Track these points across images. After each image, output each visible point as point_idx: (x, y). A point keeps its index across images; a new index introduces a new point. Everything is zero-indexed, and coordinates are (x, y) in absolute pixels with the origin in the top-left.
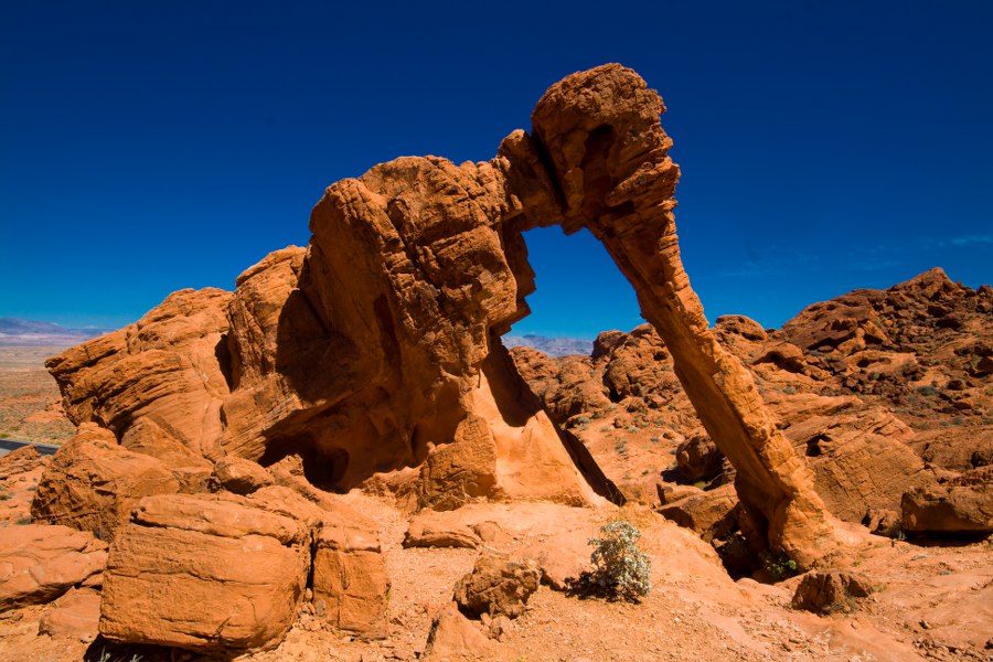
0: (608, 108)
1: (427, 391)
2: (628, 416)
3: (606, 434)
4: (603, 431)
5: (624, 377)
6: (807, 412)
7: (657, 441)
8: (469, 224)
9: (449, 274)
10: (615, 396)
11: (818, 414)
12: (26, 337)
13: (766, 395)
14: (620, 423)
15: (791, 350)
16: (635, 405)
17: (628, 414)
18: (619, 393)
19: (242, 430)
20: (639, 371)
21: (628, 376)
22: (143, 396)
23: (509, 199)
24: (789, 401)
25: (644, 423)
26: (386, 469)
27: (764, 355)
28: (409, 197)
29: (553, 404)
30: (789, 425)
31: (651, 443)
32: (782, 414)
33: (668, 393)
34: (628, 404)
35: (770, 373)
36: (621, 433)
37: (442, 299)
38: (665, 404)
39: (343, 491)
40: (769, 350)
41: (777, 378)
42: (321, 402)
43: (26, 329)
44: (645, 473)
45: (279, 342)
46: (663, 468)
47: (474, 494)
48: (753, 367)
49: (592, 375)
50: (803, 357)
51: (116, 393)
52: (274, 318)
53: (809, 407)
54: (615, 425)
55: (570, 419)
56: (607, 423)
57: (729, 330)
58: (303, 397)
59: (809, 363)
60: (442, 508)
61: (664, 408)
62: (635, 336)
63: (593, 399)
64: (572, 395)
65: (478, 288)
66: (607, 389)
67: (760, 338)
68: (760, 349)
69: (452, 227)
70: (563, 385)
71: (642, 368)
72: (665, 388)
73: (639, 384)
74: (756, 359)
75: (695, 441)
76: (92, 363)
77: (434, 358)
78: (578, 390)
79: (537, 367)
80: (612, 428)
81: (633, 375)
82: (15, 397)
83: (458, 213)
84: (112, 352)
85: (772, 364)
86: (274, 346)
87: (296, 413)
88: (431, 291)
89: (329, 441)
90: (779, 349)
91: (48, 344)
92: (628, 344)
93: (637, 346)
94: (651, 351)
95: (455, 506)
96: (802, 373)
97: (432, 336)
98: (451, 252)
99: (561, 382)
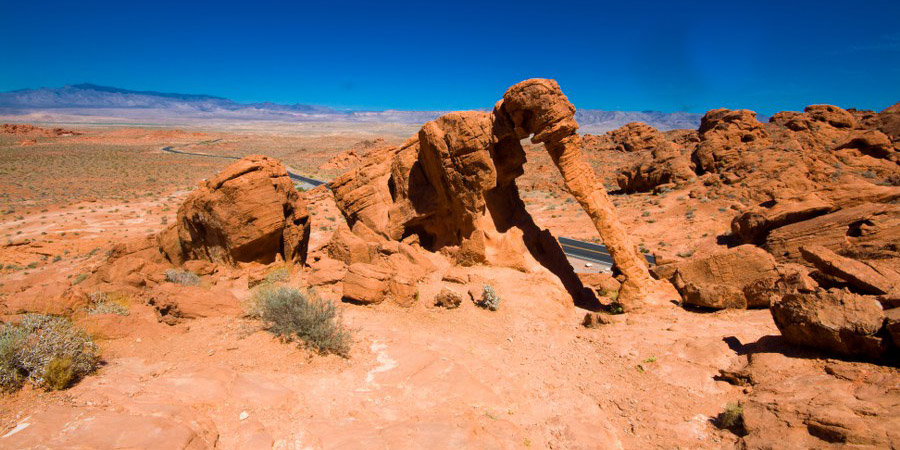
0: (529, 103)
1: (462, 217)
2: (703, 189)
3: (681, 202)
4: (679, 199)
5: (710, 155)
6: (860, 199)
7: (724, 210)
8: (474, 150)
9: (466, 170)
10: (700, 171)
11: (871, 201)
12: (317, 116)
13: (841, 177)
14: (695, 194)
15: (877, 137)
16: (711, 180)
17: (704, 188)
18: (704, 168)
19: (396, 222)
20: (725, 151)
21: (713, 154)
22: (361, 207)
23: (493, 137)
24: (843, 189)
25: (716, 196)
26: (449, 245)
27: (847, 142)
28: (452, 134)
29: (646, 175)
30: (840, 209)
31: (718, 212)
32: (835, 200)
33: (742, 173)
34: (705, 179)
35: (852, 159)
36: (694, 203)
37: (464, 180)
38: (738, 181)
39: (434, 251)
40: (855, 137)
41: (859, 163)
42: (423, 215)
43: (317, 111)
44: (705, 235)
45: (409, 185)
46: (721, 233)
47: (477, 261)
48: (835, 152)
49: (682, 153)
50: (890, 144)
51: (352, 204)
52: (407, 175)
53: (863, 195)
54: (691, 196)
55: (657, 187)
56: (684, 194)
57: (815, 119)
58: (418, 211)
59: (896, 150)
60: (465, 265)
61: (736, 185)
62: (725, 121)
63: (681, 172)
64: (663, 168)
65: (477, 177)
66: (694, 165)
67: (848, 126)
68: (845, 136)
69: (467, 150)
70: (656, 160)
71: (727, 149)
72: (741, 168)
73: (723, 162)
74: (838, 145)
75: (747, 216)
76: (344, 185)
77: (463, 204)
78: (669, 165)
79: (647, 140)
80: (688, 197)
81: (718, 154)
82: (314, 153)
83: (469, 145)
84: (350, 180)
85: (856, 151)
86: (407, 187)
87: (415, 218)
88: (460, 176)
89: (429, 229)
90: (865, 137)
91: (328, 120)
92: (718, 128)
93: (726, 130)
94: (739, 134)
95: (470, 266)
96: (888, 159)
97: (461, 195)
98: (467, 161)
99: (655, 157)
